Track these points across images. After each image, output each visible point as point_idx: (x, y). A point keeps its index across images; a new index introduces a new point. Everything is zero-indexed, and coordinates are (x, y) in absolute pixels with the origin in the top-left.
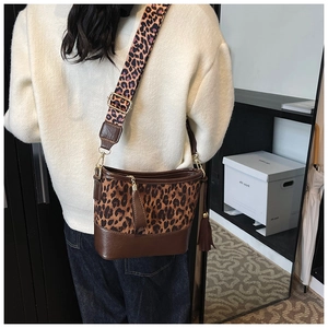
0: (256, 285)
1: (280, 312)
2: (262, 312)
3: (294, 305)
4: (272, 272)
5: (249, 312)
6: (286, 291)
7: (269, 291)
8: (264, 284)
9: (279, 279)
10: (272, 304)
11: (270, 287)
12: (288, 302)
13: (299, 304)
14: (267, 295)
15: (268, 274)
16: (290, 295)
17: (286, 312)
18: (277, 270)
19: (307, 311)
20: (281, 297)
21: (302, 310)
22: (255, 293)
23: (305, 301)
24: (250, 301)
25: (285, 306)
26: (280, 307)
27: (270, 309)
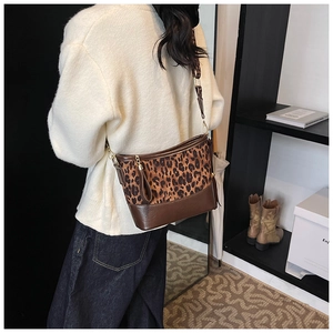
0: (177, 270)
1: (205, 288)
2: (190, 292)
3: (214, 280)
4: (187, 255)
5: (179, 295)
6: (204, 269)
7: (190, 273)
8: (184, 268)
9: (195, 260)
10: (196, 283)
11: (190, 269)
12: (208, 278)
13: (217, 277)
14: (189, 276)
15: (185, 258)
16: (208, 272)
17: (209, 287)
18: (191, 253)
19: (225, 282)
20: (202, 275)
21: (221, 282)
22: (178, 278)
23: (221, 274)
24: (177, 285)
25: (207, 281)
26: (203, 283)
27: (195, 288)
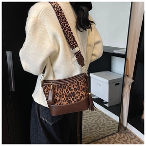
0: (104, 127)
1: (114, 138)
2: (107, 138)
3: (120, 135)
4: (111, 121)
5: (101, 139)
6: (117, 129)
7: (110, 130)
8: (108, 127)
9: (114, 125)
10: (111, 135)
11: (110, 128)
12: (118, 134)
13: (122, 135)
14: (109, 131)
15: (110, 123)
16: (119, 131)
17: (117, 138)
18: (113, 121)
19: (126, 138)
20: (115, 132)
21: (124, 137)
22: (104, 131)
23: (125, 133)
24: (102, 134)
25: (117, 136)
26: (114, 136)
27: (110, 137)
